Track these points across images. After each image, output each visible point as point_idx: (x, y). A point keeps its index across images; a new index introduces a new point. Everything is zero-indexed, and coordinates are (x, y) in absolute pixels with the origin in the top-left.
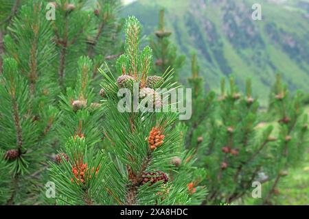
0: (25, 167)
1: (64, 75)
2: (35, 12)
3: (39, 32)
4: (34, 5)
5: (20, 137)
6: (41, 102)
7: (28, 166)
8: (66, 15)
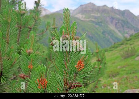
0: (4, 80)
1: (19, 41)
2: (9, 12)
3: (11, 21)
4: (9, 10)
5: (2, 67)
6: (11, 52)
7: (5, 80)
8: (21, 15)
